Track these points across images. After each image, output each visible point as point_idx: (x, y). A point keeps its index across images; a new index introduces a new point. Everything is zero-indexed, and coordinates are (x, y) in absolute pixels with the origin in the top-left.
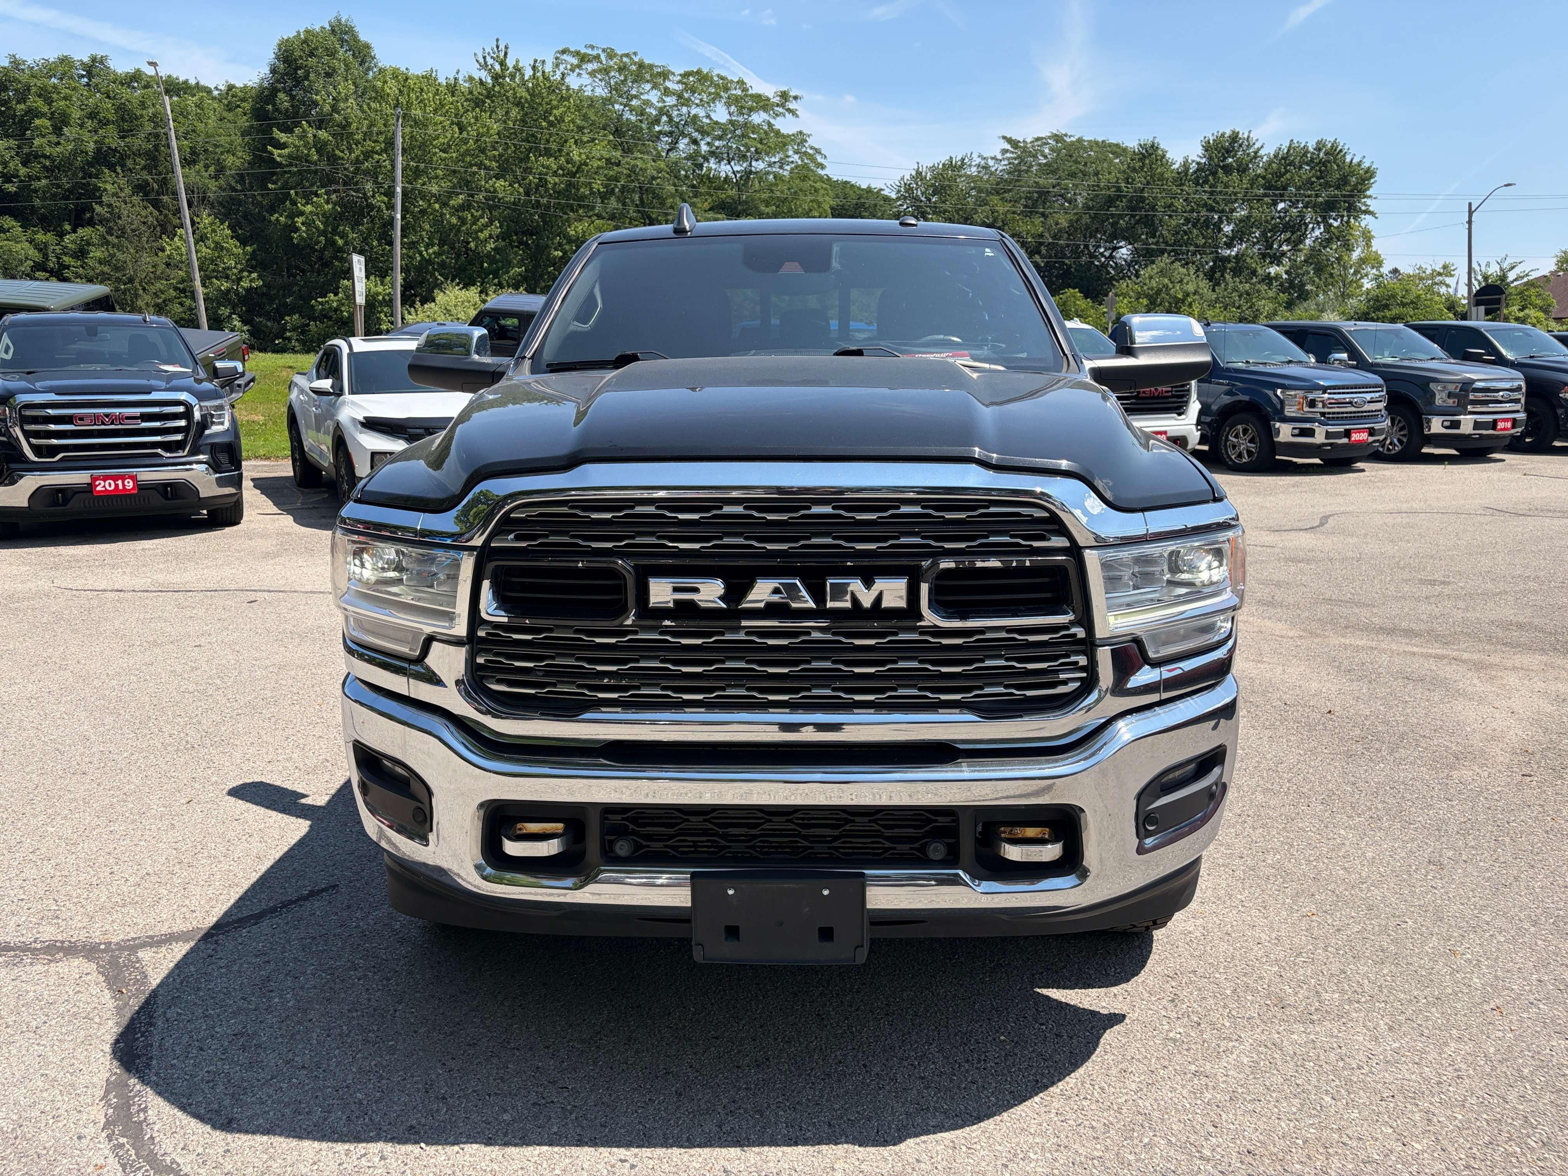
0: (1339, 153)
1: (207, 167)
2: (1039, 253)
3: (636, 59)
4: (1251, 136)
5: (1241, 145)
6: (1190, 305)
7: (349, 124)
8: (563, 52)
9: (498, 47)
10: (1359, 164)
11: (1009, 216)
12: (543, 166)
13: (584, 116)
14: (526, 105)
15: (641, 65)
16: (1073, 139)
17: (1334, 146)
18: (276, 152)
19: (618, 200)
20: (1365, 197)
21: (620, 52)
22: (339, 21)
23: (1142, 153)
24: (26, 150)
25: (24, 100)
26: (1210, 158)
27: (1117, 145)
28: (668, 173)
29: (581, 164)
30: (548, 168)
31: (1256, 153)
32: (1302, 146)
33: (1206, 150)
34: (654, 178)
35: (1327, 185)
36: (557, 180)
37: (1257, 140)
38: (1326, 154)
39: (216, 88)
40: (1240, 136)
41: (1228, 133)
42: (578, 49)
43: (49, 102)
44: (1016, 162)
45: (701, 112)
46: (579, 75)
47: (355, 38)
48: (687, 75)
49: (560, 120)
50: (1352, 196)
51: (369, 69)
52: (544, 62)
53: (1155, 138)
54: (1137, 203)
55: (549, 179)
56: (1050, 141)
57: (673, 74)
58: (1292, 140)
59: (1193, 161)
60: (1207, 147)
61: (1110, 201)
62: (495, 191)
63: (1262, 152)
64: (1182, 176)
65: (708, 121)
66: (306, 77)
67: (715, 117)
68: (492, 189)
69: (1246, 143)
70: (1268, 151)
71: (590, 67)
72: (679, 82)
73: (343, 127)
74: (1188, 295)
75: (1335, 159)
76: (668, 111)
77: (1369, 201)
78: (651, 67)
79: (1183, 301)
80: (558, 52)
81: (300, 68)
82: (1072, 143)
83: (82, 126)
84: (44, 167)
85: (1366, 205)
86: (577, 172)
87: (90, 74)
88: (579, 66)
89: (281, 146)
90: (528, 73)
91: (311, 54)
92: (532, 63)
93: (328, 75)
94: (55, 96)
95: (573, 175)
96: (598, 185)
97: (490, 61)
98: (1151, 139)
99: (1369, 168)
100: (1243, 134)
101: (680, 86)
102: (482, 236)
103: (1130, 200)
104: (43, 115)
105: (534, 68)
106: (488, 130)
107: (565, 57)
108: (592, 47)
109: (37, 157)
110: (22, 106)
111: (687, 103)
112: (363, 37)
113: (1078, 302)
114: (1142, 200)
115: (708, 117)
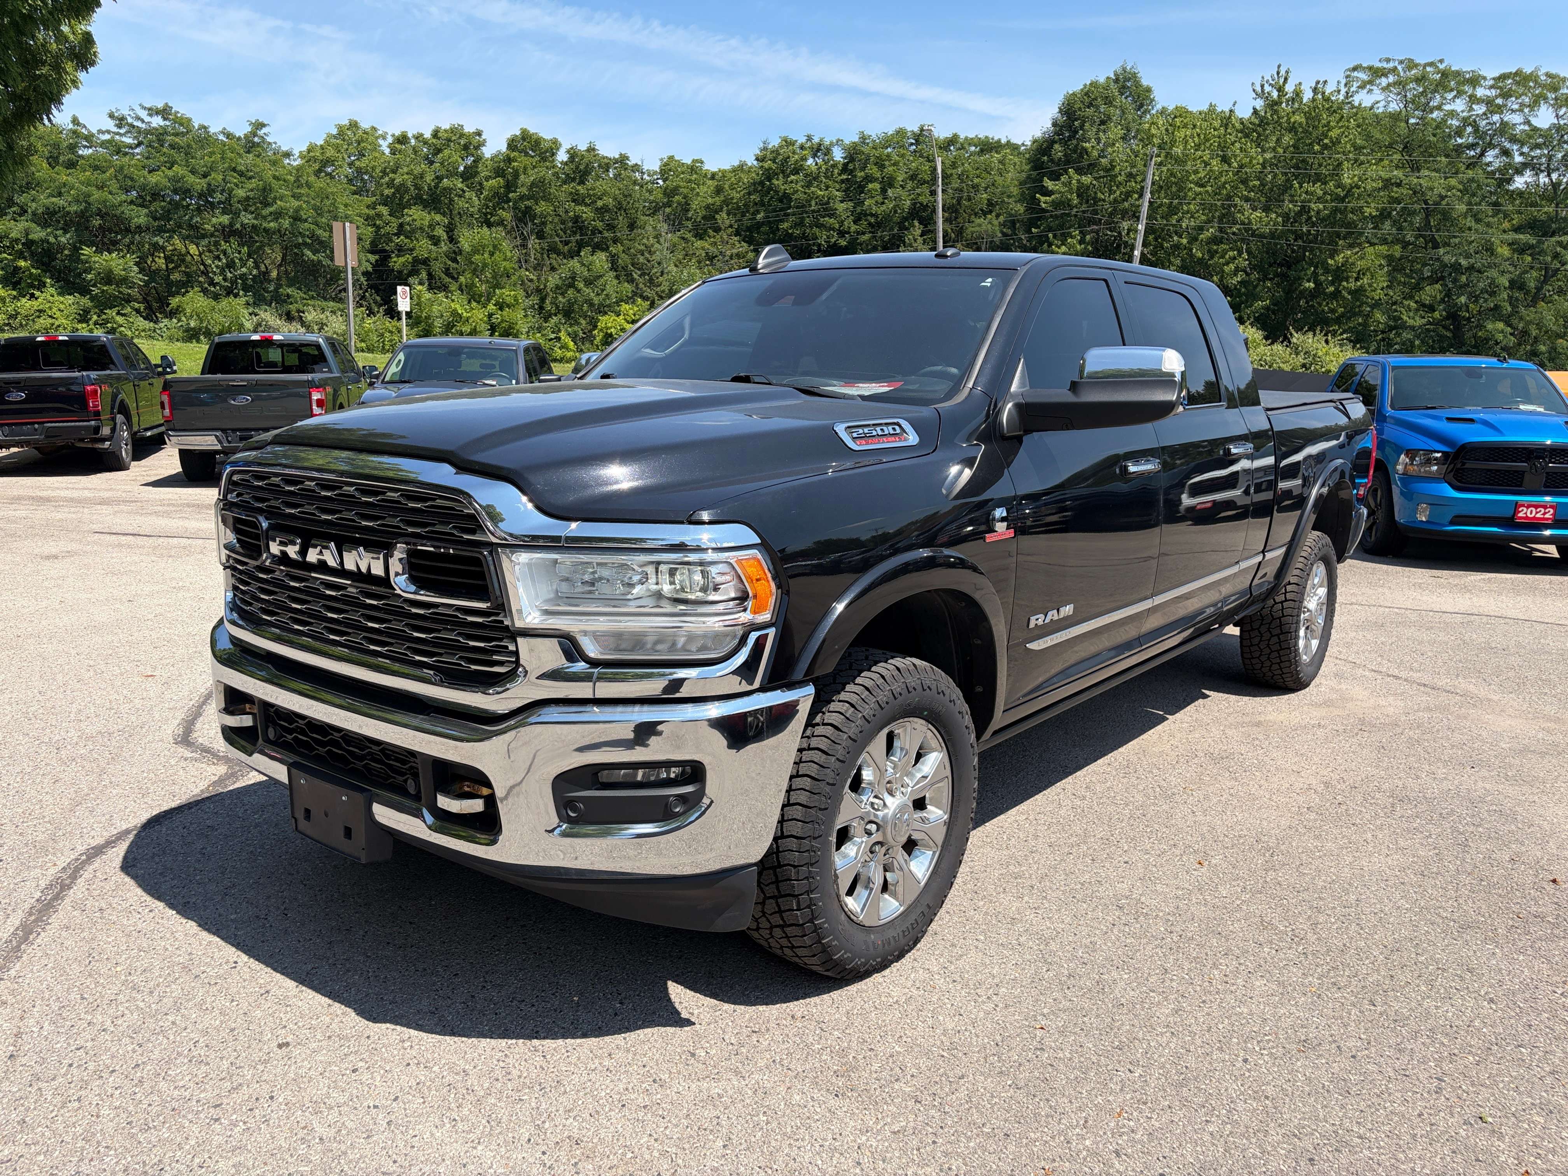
1: (998, 216)
3: (1442, 67)
7: (1113, 167)
8: (1355, 69)
9: (1278, 73)
12: (1307, 193)
13: (1367, 136)
14: (1300, 130)
15: (1445, 74)
18: (1043, 199)
19: (1394, 223)
21: (1423, 62)
22: (1124, 70)
24: (859, 209)
25: (863, 169)
28: (1459, 190)
29: (1352, 188)
30: (1312, 194)
34: (1443, 198)
36: (1321, 206)
39: (1023, 144)
42: (1371, 64)
43: (882, 167)
45: (1516, 118)
46: (1370, 91)
47: (1137, 84)
48: (1503, 77)
49: (1336, 142)
51: (1145, 113)
52: (1325, 82)
55: (1313, 206)
57: (1485, 78)
62: (1250, 223)
65: (1527, 128)
66: (1082, 127)
67: (1535, 122)
68: (1246, 221)
71: (1384, 81)
72: (1491, 87)
73: (1107, 170)
76: (1475, 121)
78: (1458, 73)
80: (1349, 70)
81: (1076, 120)
83: (903, 187)
84: (870, 224)
86: (1346, 196)
87: (918, 142)
88: (1371, 82)
89: (1047, 193)
90: (1307, 95)
91: (1090, 105)
92: (1313, 85)
93: (1103, 123)
94: (887, 163)
95: (1343, 200)
96: (1370, 210)
97: (1267, 88)
101: (1493, 91)
102: (1226, 269)
104: (876, 180)
105: (1315, 90)
106: (1251, 161)
107: (1356, 74)
108: (1388, 60)
109: (866, 215)
110: (862, 174)
111: (1499, 109)
112: (1145, 82)
115: (1528, 122)
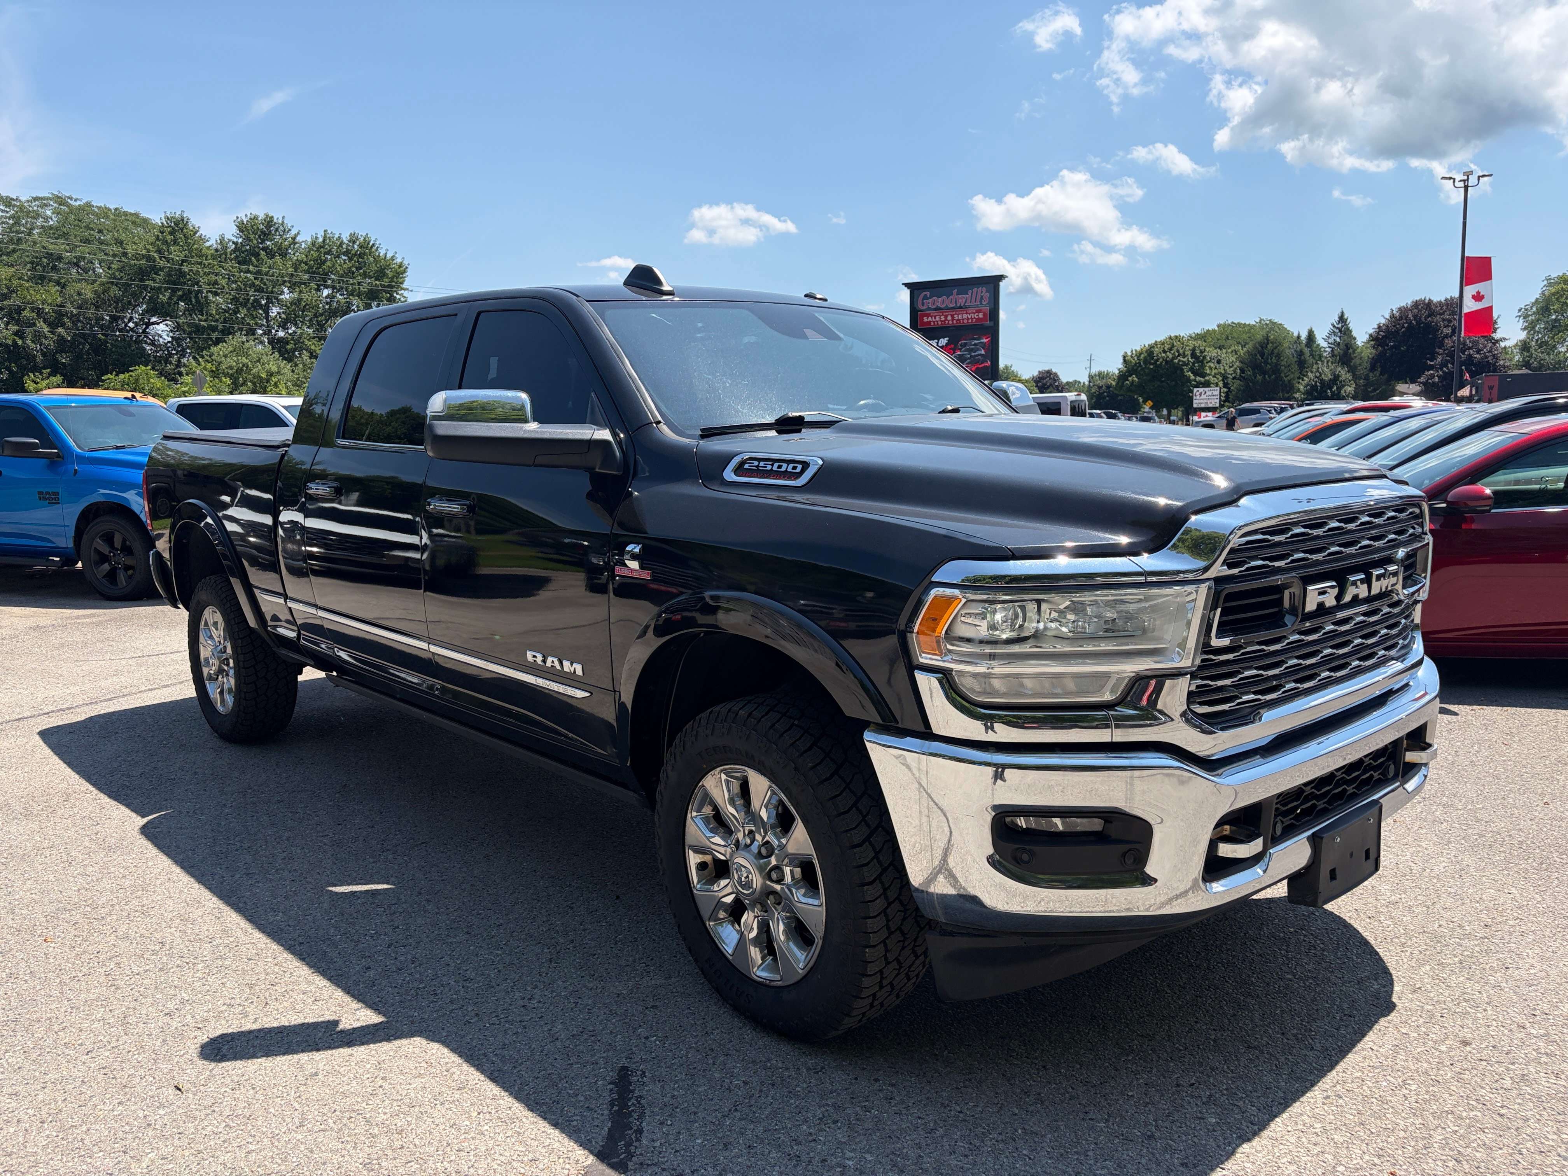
0: (372, 247)
2: (63, 325)
4: (286, 222)
5: (277, 230)
6: (276, 385)
10: (393, 258)
11: (15, 282)
16: (77, 203)
17: (366, 241)
20: (402, 289)
23: (170, 226)
26: (248, 239)
27: (136, 215)
31: (294, 238)
32: (336, 236)
33: (241, 231)
35: (365, 275)
37: (292, 226)
38: (361, 246)
40: (275, 221)
41: (261, 216)
44: (11, 222)
50: (393, 287)
53: (183, 211)
54: (176, 278)
56: (51, 203)
58: (325, 231)
59: (230, 240)
60: (242, 227)
61: (142, 274)
63: (299, 239)
64: (221, 254)
69: (281, 228)
70: (305, 238)
74: (272, 375)
75: (370, 253)
77: (405, 293)
79: (268, 381)
82: (80, 208)
85: (404, 297)
98: (179, 213)
99: (401, 263)
100: (277, 217)
103: (169, 275)
113: (152, 380)
114: (182, 274)
